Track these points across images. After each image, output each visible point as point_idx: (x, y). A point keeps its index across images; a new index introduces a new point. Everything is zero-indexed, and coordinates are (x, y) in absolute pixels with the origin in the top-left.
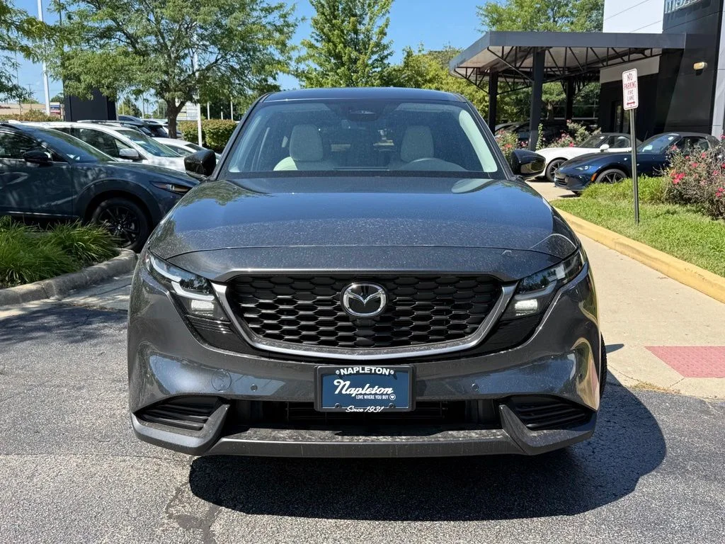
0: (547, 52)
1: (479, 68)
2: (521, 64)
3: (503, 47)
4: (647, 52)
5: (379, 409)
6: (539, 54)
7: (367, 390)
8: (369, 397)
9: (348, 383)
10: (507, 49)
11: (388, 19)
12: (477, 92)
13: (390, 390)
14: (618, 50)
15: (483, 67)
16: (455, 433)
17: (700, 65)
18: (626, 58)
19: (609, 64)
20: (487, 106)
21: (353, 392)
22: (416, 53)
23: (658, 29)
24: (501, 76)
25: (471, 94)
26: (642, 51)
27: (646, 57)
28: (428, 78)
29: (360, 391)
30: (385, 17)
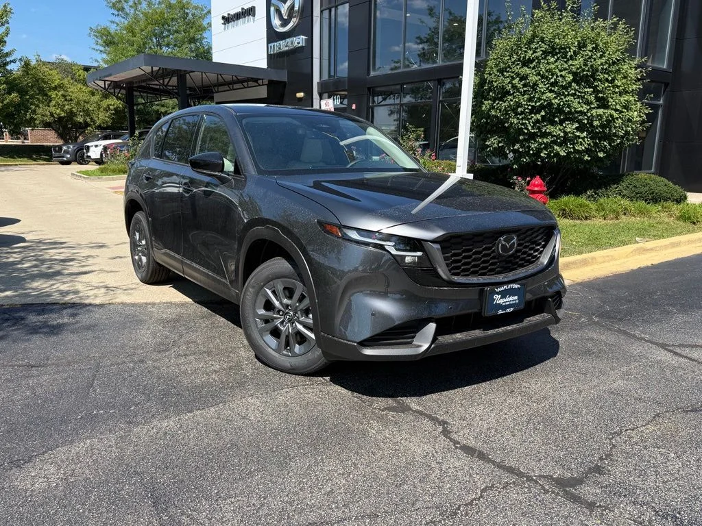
0: (187, 75)
1: (116, 82)
2: (168, 82)
3: (152, 68)
4: (260, 82)
5: (512, 309)
6: (181, 75)
7: (508, 299)
8: (507, 303)
9: (500, 296)
10: (155, 69)
11: (7, 28)
12: (101, 101)
13: (516, 297)
14: (239, 78)
15: (120, 81)
16: (532, 318)
17: (300, 95)
18: (245, 84)
19: (235, 87)
20: (113, 114)
21: (501, 301)
22: (33, 63)
23: (263, 64)
24: (136, 91)
25: (97, 103)
26: (256, 80)
27: (259, 85)
28: (53, 85)
29: (505, 300)
30: (5, 27)
